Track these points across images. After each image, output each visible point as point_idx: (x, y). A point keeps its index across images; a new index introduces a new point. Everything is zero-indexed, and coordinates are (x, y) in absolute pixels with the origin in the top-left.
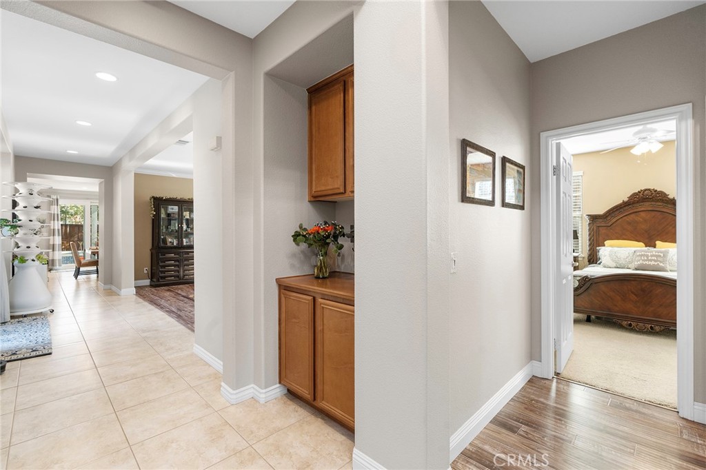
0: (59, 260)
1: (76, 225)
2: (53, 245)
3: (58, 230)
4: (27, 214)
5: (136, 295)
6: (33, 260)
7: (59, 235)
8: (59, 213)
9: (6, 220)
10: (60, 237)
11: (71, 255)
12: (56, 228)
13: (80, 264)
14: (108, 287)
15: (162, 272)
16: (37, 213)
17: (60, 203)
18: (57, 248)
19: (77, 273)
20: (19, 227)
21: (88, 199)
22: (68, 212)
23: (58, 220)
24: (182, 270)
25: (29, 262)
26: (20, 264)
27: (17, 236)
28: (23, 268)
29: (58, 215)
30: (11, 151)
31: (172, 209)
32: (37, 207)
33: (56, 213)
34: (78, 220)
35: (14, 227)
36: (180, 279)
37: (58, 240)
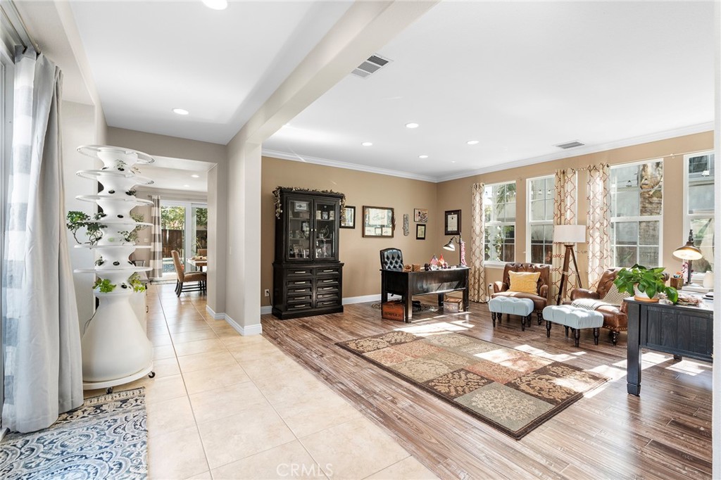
0: (160, 270)
1: (175, 231)
2: (154, 252)
3: (159, 235)
4: (115, 204)
5: (263, 335)
6: (124, 287)
7: (159, 241)
8: (160, 216)
9: (81, 214)
10: (161, 243)
11: (172, 263)
12: (157, 233)
13: (183, 278)
14: (221, 315)
15: (290, 297)
16: (130, 203)
17: (161, 205)
18: (157, 255)
19: (179, 290)
20: (103, 227)
21: (189, 200)
22: (168, 217)
23: (159, 224)
24: (314, 294)
25: (118, 289)
26: (104, 294)
27: (100, 243)
28: (109, 300)
29: (159, 218)
30: (95, 101)
31: (300, 206)
32: (130, 193)
33: (157, 215)
34: (176, 225)
35: (93, 227)
36: (312, 308)
37: (158, 247)
